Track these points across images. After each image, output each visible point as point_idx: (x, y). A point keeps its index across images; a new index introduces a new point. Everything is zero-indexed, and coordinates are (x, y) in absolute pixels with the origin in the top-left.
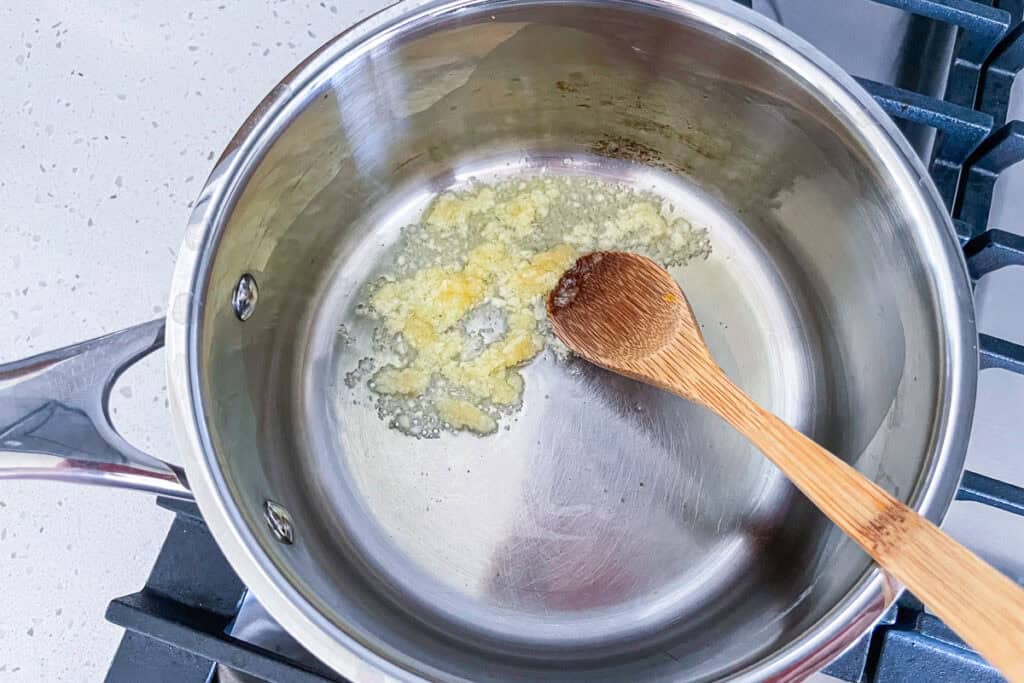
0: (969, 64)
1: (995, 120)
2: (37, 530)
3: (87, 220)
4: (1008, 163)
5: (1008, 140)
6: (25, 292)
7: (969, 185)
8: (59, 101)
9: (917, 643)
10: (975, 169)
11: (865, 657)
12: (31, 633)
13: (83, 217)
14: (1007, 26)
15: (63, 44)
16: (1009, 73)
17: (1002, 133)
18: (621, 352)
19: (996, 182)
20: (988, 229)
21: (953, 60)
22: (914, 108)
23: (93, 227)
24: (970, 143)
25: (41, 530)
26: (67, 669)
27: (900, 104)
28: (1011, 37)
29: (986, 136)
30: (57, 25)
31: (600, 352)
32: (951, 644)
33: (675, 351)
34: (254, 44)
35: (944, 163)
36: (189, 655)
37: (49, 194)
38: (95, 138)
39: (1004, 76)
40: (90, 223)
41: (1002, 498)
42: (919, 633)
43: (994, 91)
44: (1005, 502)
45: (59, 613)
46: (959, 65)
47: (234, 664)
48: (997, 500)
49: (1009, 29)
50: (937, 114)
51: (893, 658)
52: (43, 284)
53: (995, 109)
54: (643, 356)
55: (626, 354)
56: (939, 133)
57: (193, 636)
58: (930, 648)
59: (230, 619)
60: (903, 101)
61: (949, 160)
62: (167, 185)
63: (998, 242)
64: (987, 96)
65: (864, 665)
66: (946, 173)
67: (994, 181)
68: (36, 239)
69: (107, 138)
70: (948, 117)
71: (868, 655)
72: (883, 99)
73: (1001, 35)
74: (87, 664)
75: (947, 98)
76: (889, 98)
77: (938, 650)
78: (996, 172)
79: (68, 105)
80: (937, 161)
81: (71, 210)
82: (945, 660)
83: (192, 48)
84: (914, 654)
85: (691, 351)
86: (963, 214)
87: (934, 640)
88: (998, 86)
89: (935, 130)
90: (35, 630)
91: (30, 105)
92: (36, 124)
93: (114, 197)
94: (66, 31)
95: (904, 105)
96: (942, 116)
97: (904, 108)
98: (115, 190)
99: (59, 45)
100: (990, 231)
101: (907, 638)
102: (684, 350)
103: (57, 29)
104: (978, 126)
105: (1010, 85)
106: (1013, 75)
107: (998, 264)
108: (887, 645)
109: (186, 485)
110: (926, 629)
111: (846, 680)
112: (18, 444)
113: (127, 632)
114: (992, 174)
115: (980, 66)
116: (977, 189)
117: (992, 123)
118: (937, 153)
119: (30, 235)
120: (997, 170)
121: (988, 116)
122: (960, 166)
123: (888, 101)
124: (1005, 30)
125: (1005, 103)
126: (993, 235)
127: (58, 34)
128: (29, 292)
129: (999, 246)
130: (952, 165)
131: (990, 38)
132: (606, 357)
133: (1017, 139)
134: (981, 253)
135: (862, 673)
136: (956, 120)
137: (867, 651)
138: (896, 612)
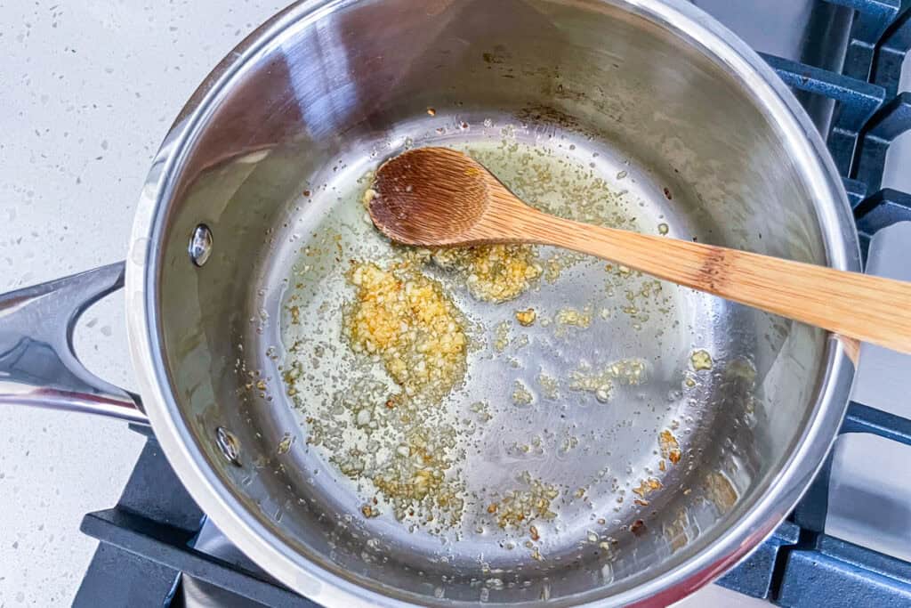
0: (864, 44)
1: (887, 93)
2: (24, 453)
3: (76, 179)
4: (899, 132)
5: (899, 110)
6: (19, 242)
7: (865, 149)
8: (54, 74)
9: (818, 563)
10: (870, 137)
11: (771, 575)
12: (15, 546)
13: (71, 175)
14: (897, 9)
15: (58, 25)
16: (900, 53)
17: (893, 103)
18: (453, 229)
19: (889, 150)
20: (881, 188)
21: (850, 41)
22: (814, 81)
23: (81, 184)
24: (865, 113)
25: (27, 454)
26: (47, 579)
27: (801, 77)
28: (900, 21)
29: (879, 105)
30: (54, 8)
31: (436, 237)
32: (848, 562)
33: (495, 211)
34: (228, 25)
35: (842, 131)
36: (155, 566)
37: (43, 156)
38: (84, 107)
39: (896, 55)
40: (79, 181)
41: (896, 430)
42: (819, 552)
43: (887, 67)
44: (897, 433)
45: (41, 528)
46: (854, 45)
47: (196, 573)
48: (890, 431)
49: (900, 11)
50: (835, 86)
51: (796, 576)
52: (35, 235)
53: (887, 84)
54: (472, 225)
55: (458, 229)
56: (838, 103)
57: (159, 546)
58: (830, 566)
59: (194, 535)
60: (804, 75)
61: (846, 128)
62: (147, 148)
63: (890, 200)
64: (879, 72)
65: (769, 582)
66: (844, 140)
67: (886, 148)
68: (30, 194)
69: (95, 106)
70: (845, 89)
71: (774, 573)
72: (786, 73)
73: (892, 18)
74: (66, 575)
75: (845, 72)
76: (792, 72)
77: (837, 569)
78: (888, 140)
79: (61, 77)
80: (835, 129)
81: (62, 170)
82: (843, 579)
83: (172, 29)
84: (815, 573)
85: (509, 205)
86: (859, 176)
87: (834, 560)
88: (890, 63)
89: (834, 101)
90: (20, 543)
91: (27, 78)
92: (33, 94)
93: (99, 158)
94: (61, 14)
95: (805, 78)
96: (839, 88)
97: (805, 81)
98: (101, 152)
99: (55, 25)
100: (884, 190)
101: (807, 558)
102: (502, 207)
103: (54, 11)
104: (871, 97)
105: (901, 63)
106: (904, 53)
107: (890, 221)
108: (791, 564)
109: (143, 411)
110: (825, 549)
111: (753, 596)
112: (7, 374)
113: (101, 544)
114: (885, 142)
115: (874, 46)
116: (872, 155)
117: (884, 94)
118: (836, 123)
119: (24, 191)
120: (890, 138)
121: (881, 88)
122: (857, 134)
123: (791, 74)
124: (896, 13)
125: (897, 79)
126: (885, 193)
127: (55, 15)
128: (21, 242)
129: (891, 203)
130: (849, 133)
131: (884, 18)
132: (443, 239)
133: (907, 109)
134: (875, 210)
135: (767, 590)
136: (852, 91)
137: (772, 570)
138: (798, 534)
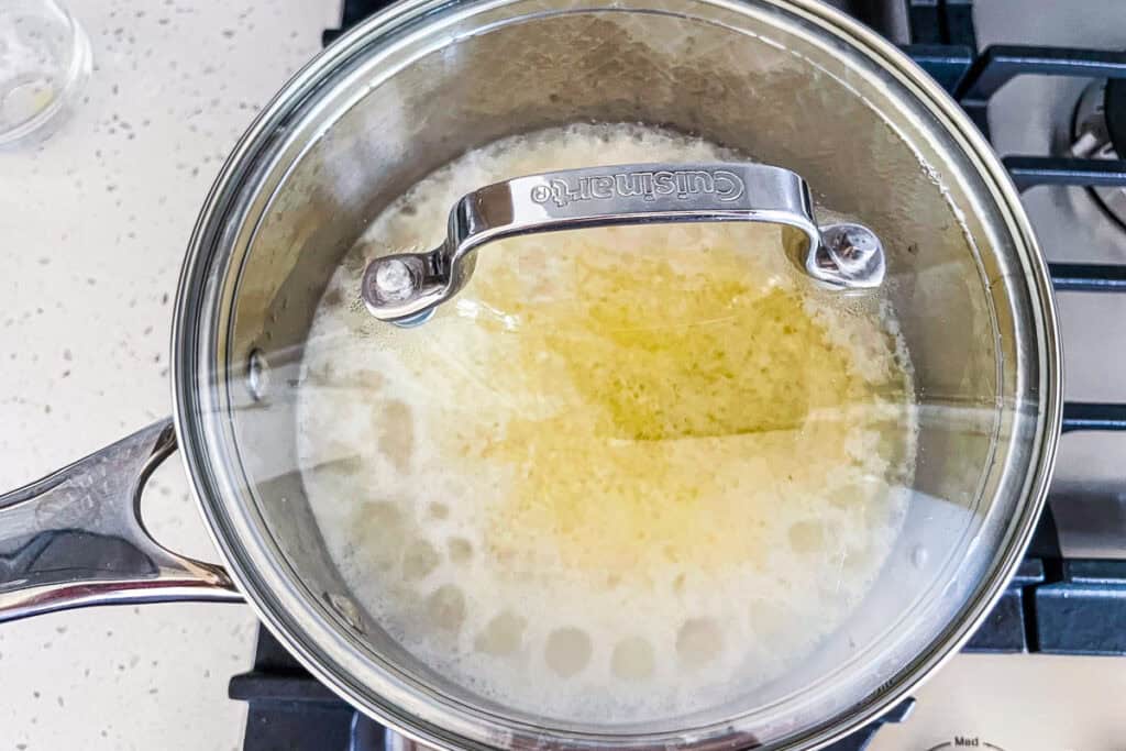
0: (925, 3)
5: (991, 67)
9: (1067, 592)
11: (1022, 624)
24: (954, 79)
29: (967, 66)
42: (1066, 581)
43: (959, 21)
46: (915, 7)
65: (1024, 631)
71: (1025, 621)
75: (915, 41)
88: (960, 16)
101: (1055, 591)
108: (1039, 603)
113: (251, 706)
115: (935, 2)
137: (1022, 616)
138: (1041, 568)
